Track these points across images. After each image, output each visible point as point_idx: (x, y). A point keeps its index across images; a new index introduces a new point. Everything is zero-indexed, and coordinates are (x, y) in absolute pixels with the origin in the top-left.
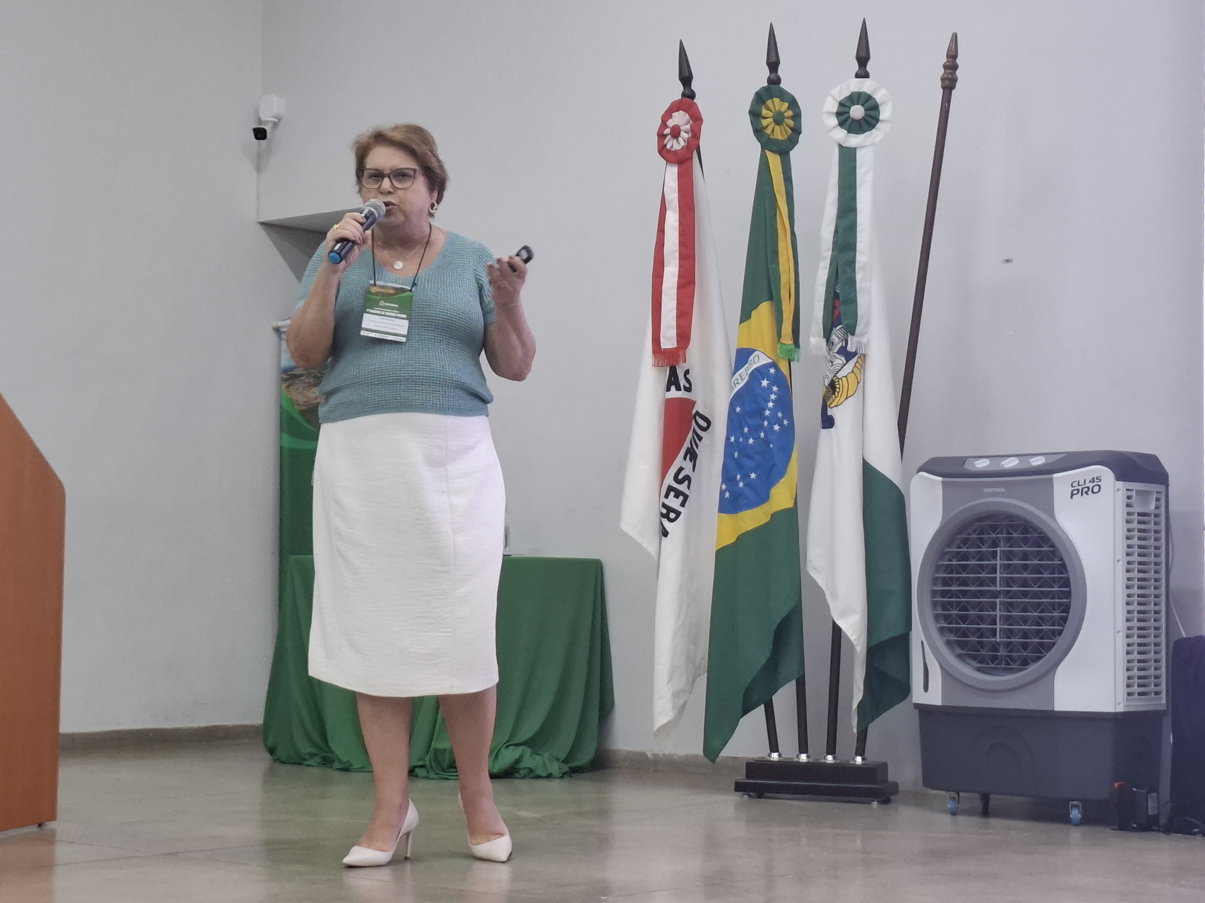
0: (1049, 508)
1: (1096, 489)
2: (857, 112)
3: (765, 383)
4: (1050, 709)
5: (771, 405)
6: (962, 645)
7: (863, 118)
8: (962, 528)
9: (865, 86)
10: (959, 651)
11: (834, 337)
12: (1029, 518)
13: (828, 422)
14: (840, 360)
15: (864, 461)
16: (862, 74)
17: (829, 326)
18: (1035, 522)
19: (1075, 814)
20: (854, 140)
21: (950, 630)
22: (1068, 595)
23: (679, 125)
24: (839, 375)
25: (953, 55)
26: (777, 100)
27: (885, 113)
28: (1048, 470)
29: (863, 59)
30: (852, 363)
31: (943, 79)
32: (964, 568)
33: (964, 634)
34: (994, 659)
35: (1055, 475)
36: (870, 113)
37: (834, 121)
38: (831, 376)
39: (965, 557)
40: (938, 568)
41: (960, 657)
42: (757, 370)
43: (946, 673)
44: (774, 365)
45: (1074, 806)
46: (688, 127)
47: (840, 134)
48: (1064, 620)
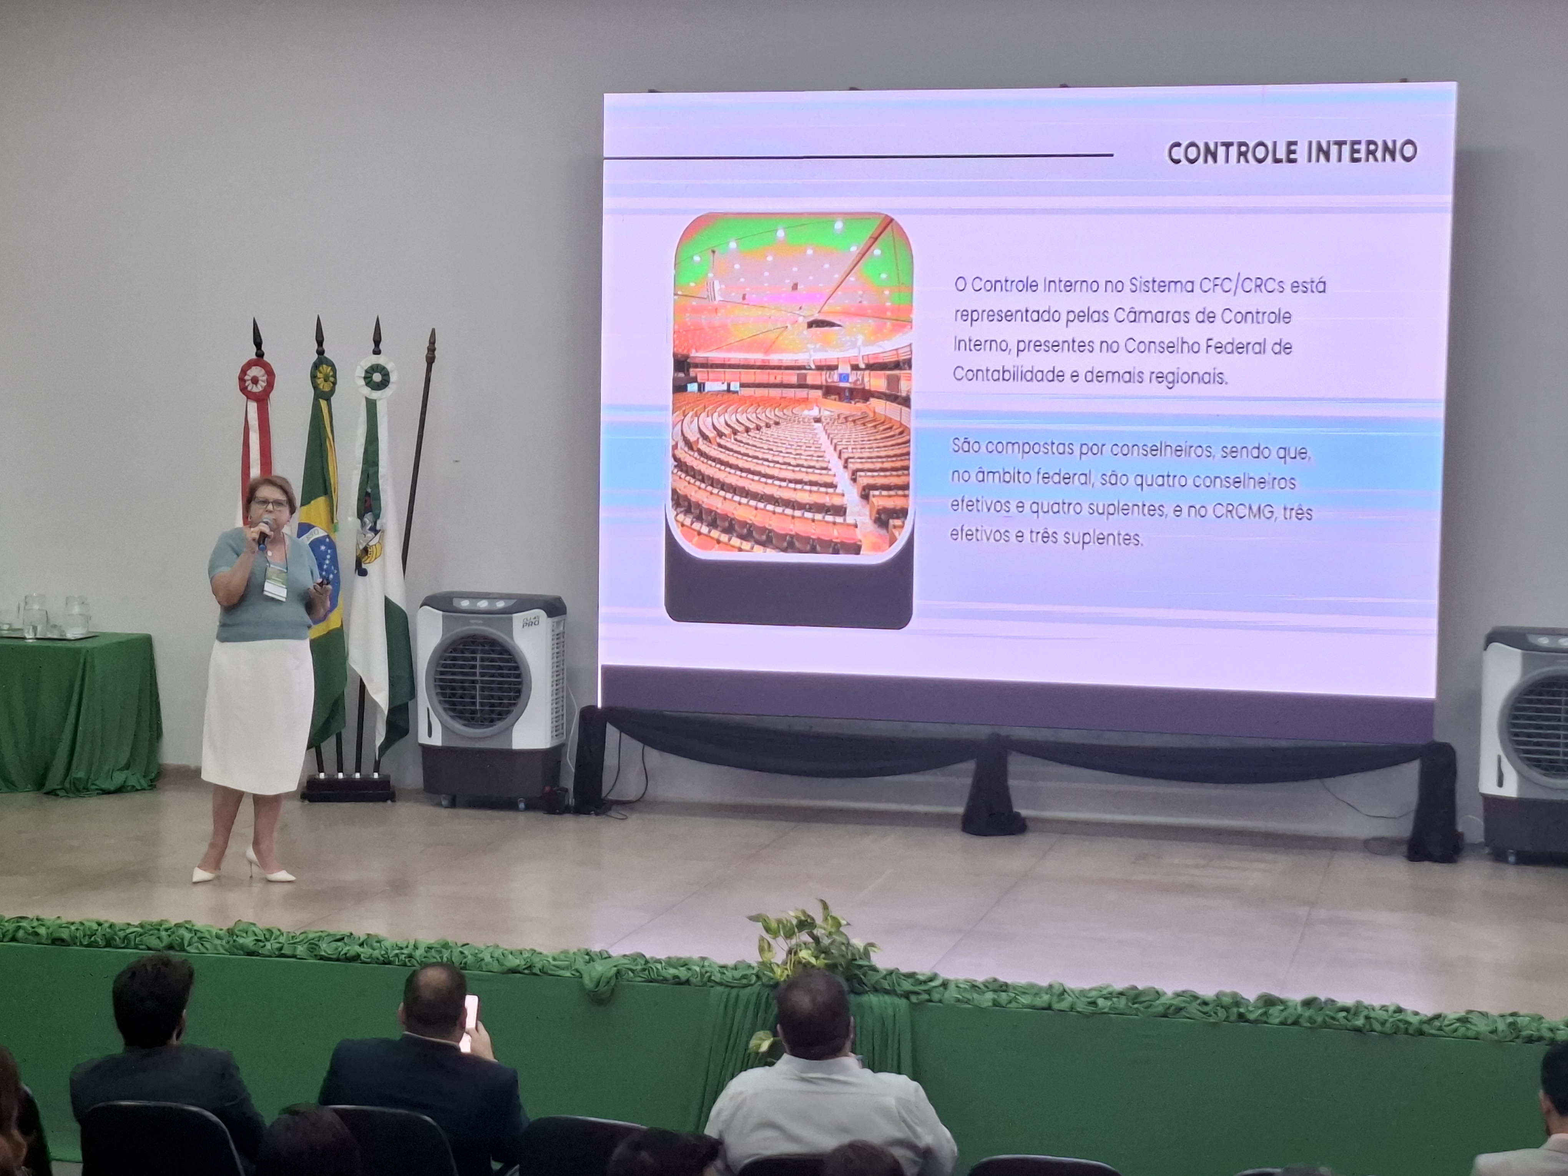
0: (510, 633)
1: (537, 623)
2: (377, 377)
3: (323, 548)
4: (509, 748)
5: (327, 562)
6: (453, 710)
7: (381, 381)
8: (454, 642)
9: (380, 360)
10: (452, 714)
11: (366, 520)
12: (495, 637)
13: (363, 573)
14: (370, 535)
15: (386, 599)
16: (377, 352)
17: (363, 512)
18: (500, 640)
19: (522, 805)
20: (375, 395)
21: (445, 701)
22: (520, 683)
23: (258, 376)
24: (371, 544)
25: (432, 342)
26: (325, 366)
27: (393, 378)
28: (508, 611)
29: (377, 341)
30: (378, 536)
31: (427, 357)
32: (454, 666)
33: (454, 704)
34: (473, 719)
35: (515, 615)
36: (384, 378)
37: (363, 382)
38: (365, 544)
39: (454, 659)
40: (438, 665)
41: (452, 717)
42: (317, 539)
43: (445, 728)
44: (328, 536)
45: (521, 801)
46: (265, 378)
47: (367, 391)
48: (518, 697)
